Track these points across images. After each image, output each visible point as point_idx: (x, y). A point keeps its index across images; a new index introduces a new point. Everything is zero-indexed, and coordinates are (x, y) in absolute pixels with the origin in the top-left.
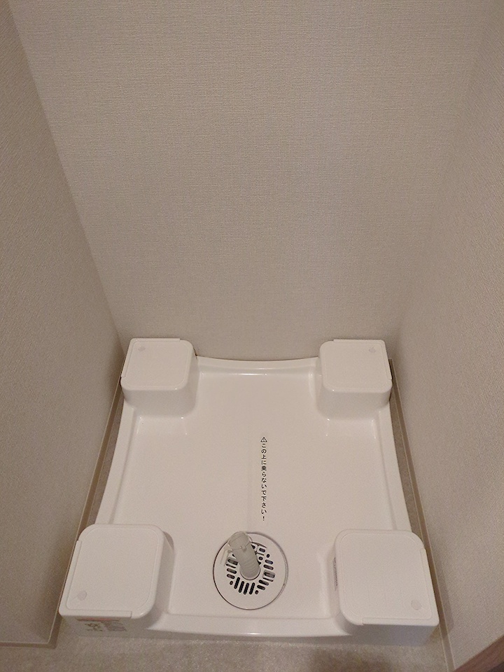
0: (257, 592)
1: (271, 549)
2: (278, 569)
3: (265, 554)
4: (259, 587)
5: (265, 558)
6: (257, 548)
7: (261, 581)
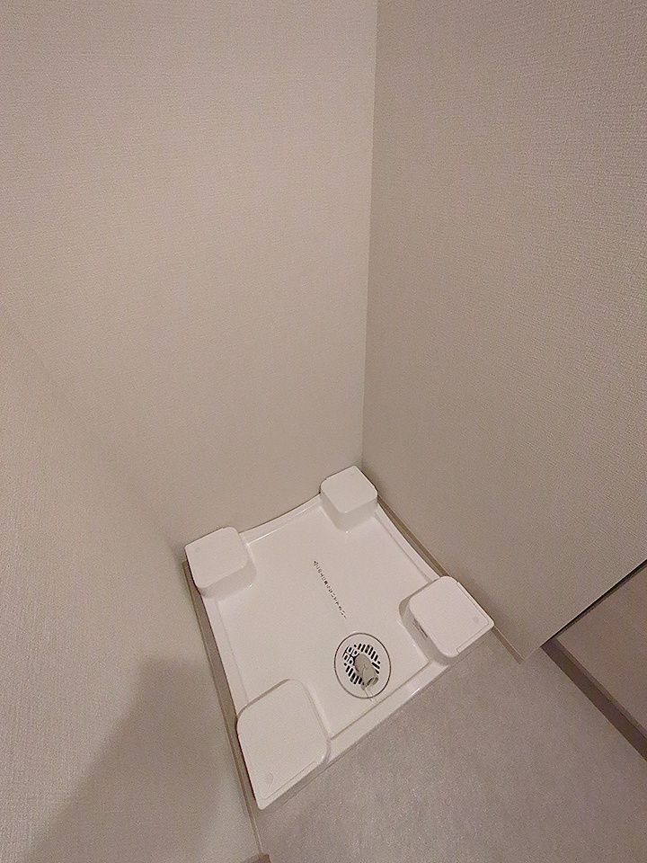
0: (379, 663)
1: (350, 643)
2: (366, 641)
3: (353, 648)
4: (375, 660)
5: (356, 649)
6: (348, 654)
7: (372, 658)
